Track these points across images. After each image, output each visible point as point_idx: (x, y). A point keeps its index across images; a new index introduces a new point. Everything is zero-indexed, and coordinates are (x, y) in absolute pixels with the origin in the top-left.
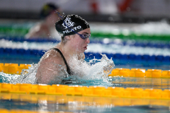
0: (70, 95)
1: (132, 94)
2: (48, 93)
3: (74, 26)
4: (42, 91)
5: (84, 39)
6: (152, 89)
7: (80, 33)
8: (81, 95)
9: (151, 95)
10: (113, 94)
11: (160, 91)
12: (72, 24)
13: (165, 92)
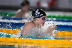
0: (28, 43)
1: (55, 42)
2: (18, 42)
3: (40, 14)
4: (16, 41)
5: (44, 20)
6: (63, 40)
7: (42, 17)
8: (32, 43)
9: (63, 43)
10: (46, 42)
11: (67, 41)
12: (39, 13)
13: (69, 42)
